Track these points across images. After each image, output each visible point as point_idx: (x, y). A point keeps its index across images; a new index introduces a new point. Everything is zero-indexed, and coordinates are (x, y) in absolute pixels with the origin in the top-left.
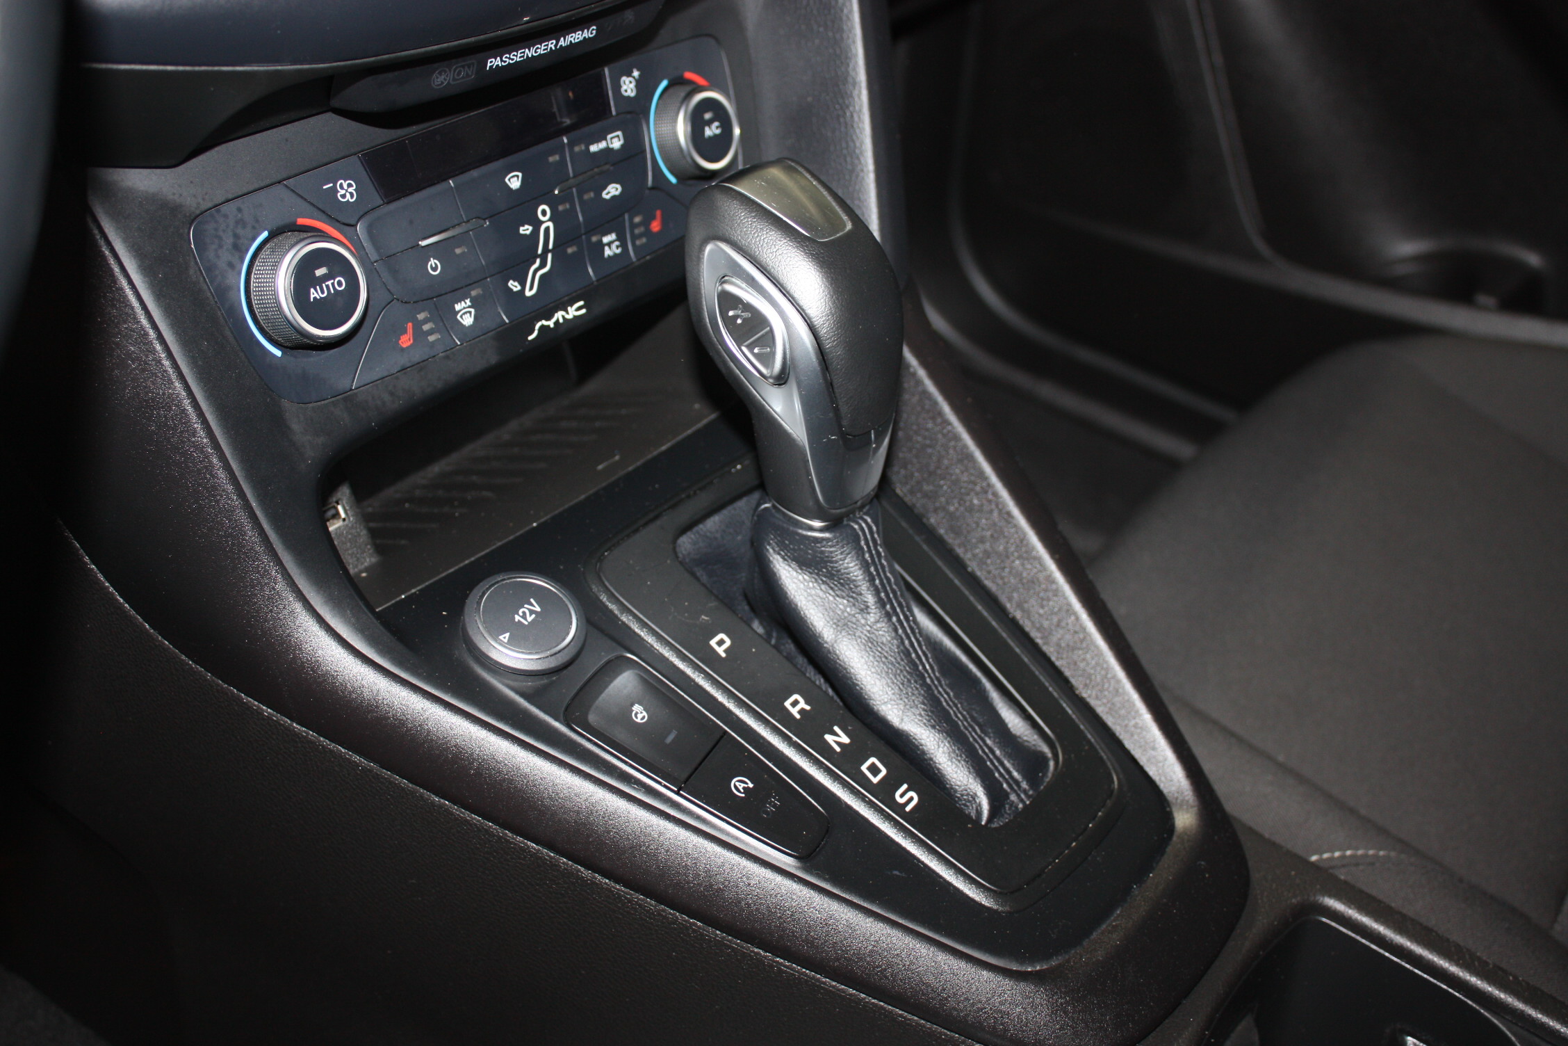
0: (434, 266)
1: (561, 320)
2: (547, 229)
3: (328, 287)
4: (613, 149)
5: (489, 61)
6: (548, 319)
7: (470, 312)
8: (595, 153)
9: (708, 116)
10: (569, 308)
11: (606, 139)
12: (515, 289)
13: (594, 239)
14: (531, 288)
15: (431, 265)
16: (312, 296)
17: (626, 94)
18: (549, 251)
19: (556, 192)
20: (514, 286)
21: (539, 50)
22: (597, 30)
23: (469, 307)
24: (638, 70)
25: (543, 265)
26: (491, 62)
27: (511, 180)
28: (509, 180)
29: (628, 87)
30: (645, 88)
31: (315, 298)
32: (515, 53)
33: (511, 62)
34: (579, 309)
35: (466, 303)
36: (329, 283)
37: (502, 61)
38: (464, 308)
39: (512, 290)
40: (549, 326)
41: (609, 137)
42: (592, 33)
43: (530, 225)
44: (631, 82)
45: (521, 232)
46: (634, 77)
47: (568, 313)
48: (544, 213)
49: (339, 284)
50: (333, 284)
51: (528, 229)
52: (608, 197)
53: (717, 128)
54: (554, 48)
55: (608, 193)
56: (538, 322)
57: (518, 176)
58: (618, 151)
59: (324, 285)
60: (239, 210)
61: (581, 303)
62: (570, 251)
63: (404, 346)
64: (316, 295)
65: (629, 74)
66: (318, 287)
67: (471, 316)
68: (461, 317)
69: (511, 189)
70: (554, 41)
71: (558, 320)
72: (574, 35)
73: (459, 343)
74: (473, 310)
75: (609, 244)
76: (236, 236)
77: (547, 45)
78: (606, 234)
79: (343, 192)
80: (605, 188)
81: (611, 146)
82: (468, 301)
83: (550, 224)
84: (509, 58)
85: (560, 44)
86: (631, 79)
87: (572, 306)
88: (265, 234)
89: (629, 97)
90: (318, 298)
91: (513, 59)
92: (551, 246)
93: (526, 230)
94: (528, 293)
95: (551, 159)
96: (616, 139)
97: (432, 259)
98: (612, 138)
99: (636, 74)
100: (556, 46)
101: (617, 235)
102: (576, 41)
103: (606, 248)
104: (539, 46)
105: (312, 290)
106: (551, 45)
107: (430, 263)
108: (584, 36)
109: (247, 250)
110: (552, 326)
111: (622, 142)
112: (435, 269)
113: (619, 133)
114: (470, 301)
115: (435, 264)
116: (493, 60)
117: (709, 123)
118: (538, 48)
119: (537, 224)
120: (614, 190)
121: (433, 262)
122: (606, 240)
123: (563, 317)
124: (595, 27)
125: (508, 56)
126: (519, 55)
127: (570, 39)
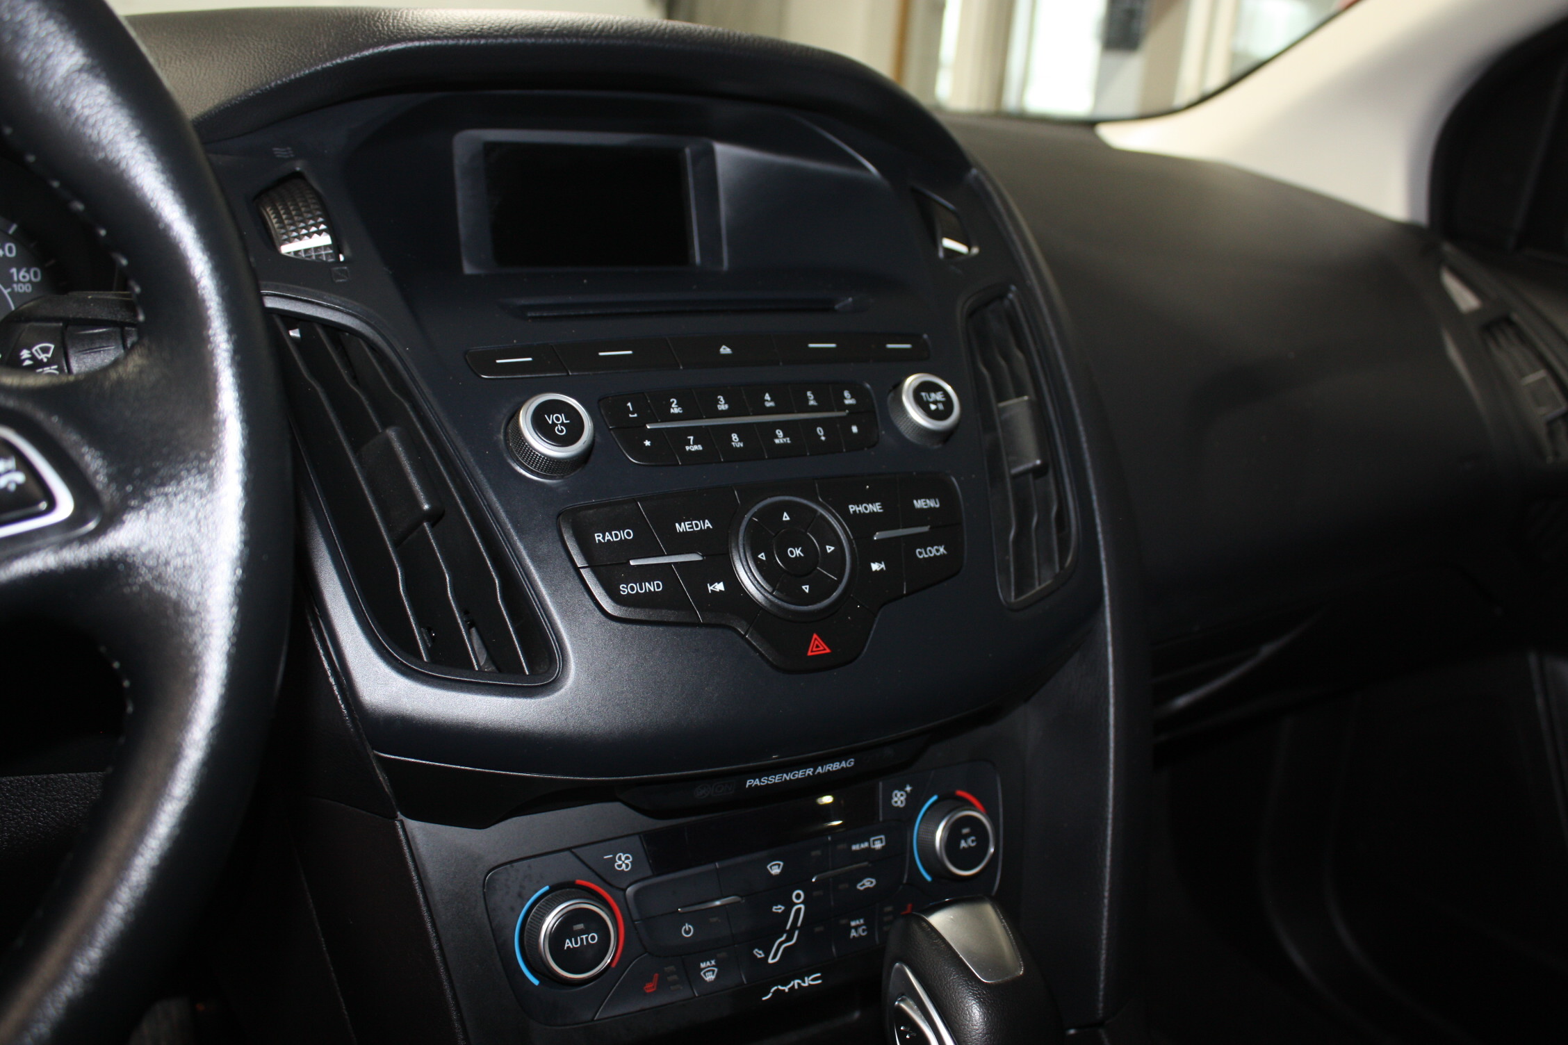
0: (687, 929)
1: (796, 987)
2: (798, 910)
3: (582, 939)
4: (874, 849)
5: (748, 781)
6: (785, 985)
7: (713, 971)
8: (856, 851)
9: (965, 831)
10: (806, 979)
11: (869, 841)
12: (759, 956)
13: (843, 922)
14: (774, 957)
15: (685, 929)
16: (566, 945)
17: (895, 805)
18: (797, 928)
19: (814, 880)
20: (759, 953)
21: (797, 775)
22: (855, 762)
23: (713, 966)
24: (910, 786)
25: (789, 939)
26: (750, 782)
27: (773, 868)
28: (771, 867)
29: (899, 799)
30: (914, 802)
31: (569, 947)
32: (774, 777)
33: (769, 782)
34: (814, 980)
35: (711, 963)
36: (584, 937)
37: (760, 781)
38: (709, 967)
39: (756, 956)
40: (784, 990)
41: (872, 839)
42: (849, 764)
43: (782, 905)
44: (902, 795)
45: (774, 910)
46: (906, 792)
47: (804, 982)
48: (798, 896)
49: (593, 938)
50: (587, 938)
51: (780, 909)
52: (862, 888)
53: (973, 841)
54: (811, 774)
55: (863, 885)
56: (774, 986)
57: (779, 865)
58: (879, 851)
59: (579, 938)
60: (529, 867)
61: (819, 975)
62: (817, 929)
63: (647, 991)
64: (570, 945)
65: (902, 788)
66: (573, 939)
67: (713, 974)
68: (704, 974)
69: (771, 875)
70: (812, 769)
71: (794, 985)
72: (832, 765)
73: (697, 995)
74: (716, 969)
75: (856, 928)
76: (522, 887)
77: (805, 772)
78: (854, 919)
79: (620, 862)
80: (861, 880)
81: (872, 847)
82: (713, 962)
83: (802, 906)
84: (768, 780)
85: (818, 771)
86: (902, 793)
87: (808, 977)
88: (547, 888)
89: (898, 807)
90: (571, 947)
91: (771, 781)
92: (799, 924)
93: (779, 909)
94: (770, 961)
95: (814, 853)
96: (879, 842)
97: (687, 925)
98: (874, 841)
99: (908, 789)
100: (814, 772)
101: (865, 921)
102: (834, 769)
103: (853, 931)
104: (797, 772)
105: (568, 941)
106: (810, 771)
107: (684, 928)
108: (842, 765)
109: (528, 900)
110: (787, 990)
111: (884, 844)
112: (687, 932)
113: (883, 837)
114: (715, 962)
115: (690, 929)
116: (753, 781)
117: (966, 837)
118: (796, 774)
119: (790, 904)
120: (869, 883)
121: (687, 926)
122: (853, 924)
123: (799, 984)
124: (853, 760)
125: (766, 778)
126: (777, 778)
127: (827, 768)
